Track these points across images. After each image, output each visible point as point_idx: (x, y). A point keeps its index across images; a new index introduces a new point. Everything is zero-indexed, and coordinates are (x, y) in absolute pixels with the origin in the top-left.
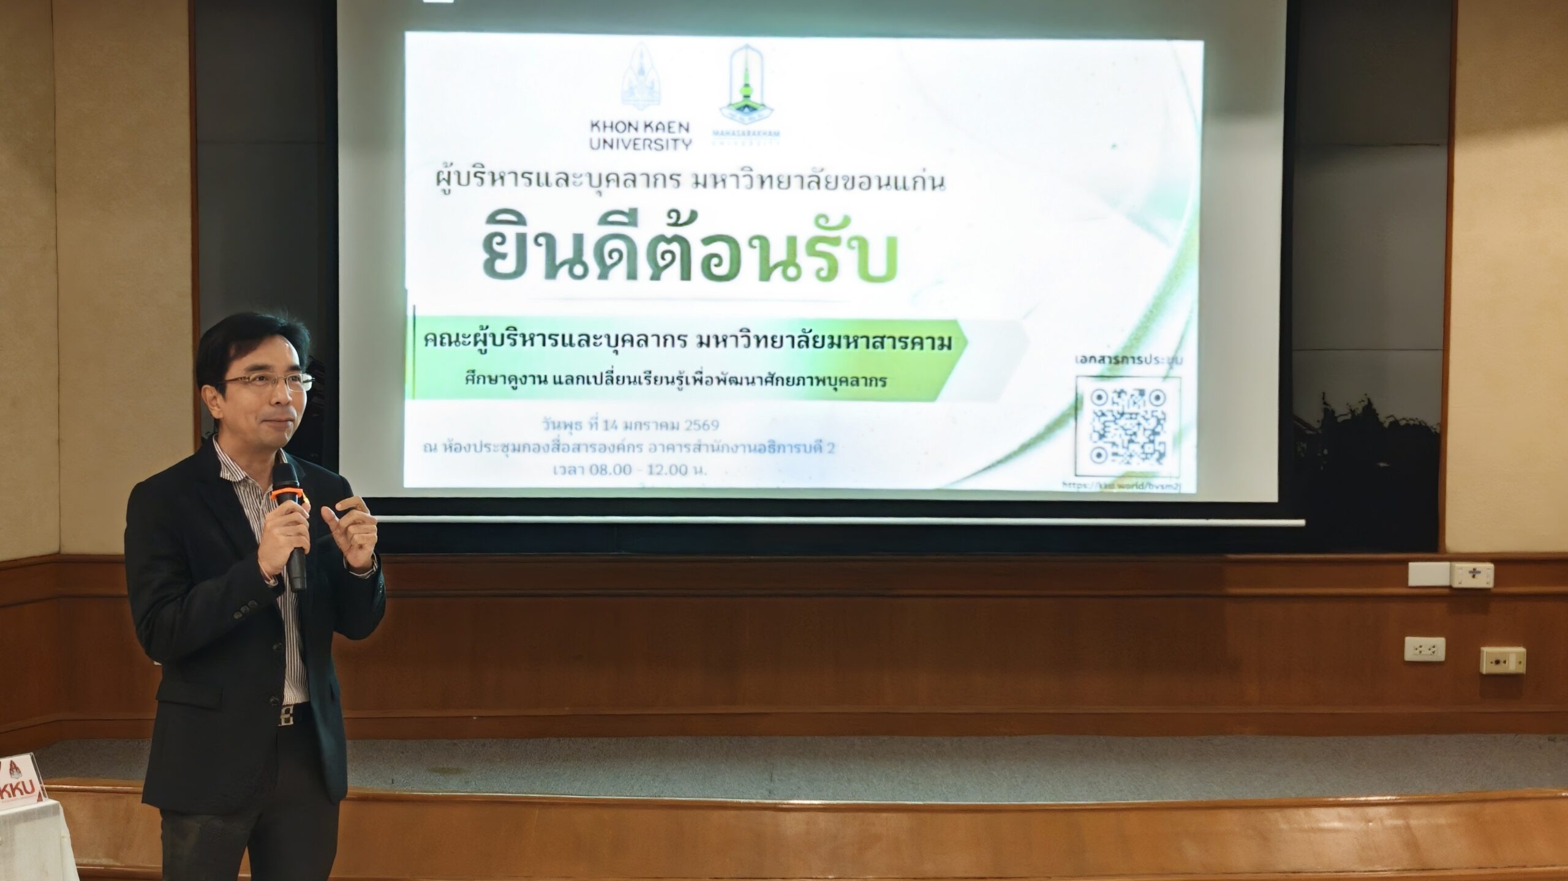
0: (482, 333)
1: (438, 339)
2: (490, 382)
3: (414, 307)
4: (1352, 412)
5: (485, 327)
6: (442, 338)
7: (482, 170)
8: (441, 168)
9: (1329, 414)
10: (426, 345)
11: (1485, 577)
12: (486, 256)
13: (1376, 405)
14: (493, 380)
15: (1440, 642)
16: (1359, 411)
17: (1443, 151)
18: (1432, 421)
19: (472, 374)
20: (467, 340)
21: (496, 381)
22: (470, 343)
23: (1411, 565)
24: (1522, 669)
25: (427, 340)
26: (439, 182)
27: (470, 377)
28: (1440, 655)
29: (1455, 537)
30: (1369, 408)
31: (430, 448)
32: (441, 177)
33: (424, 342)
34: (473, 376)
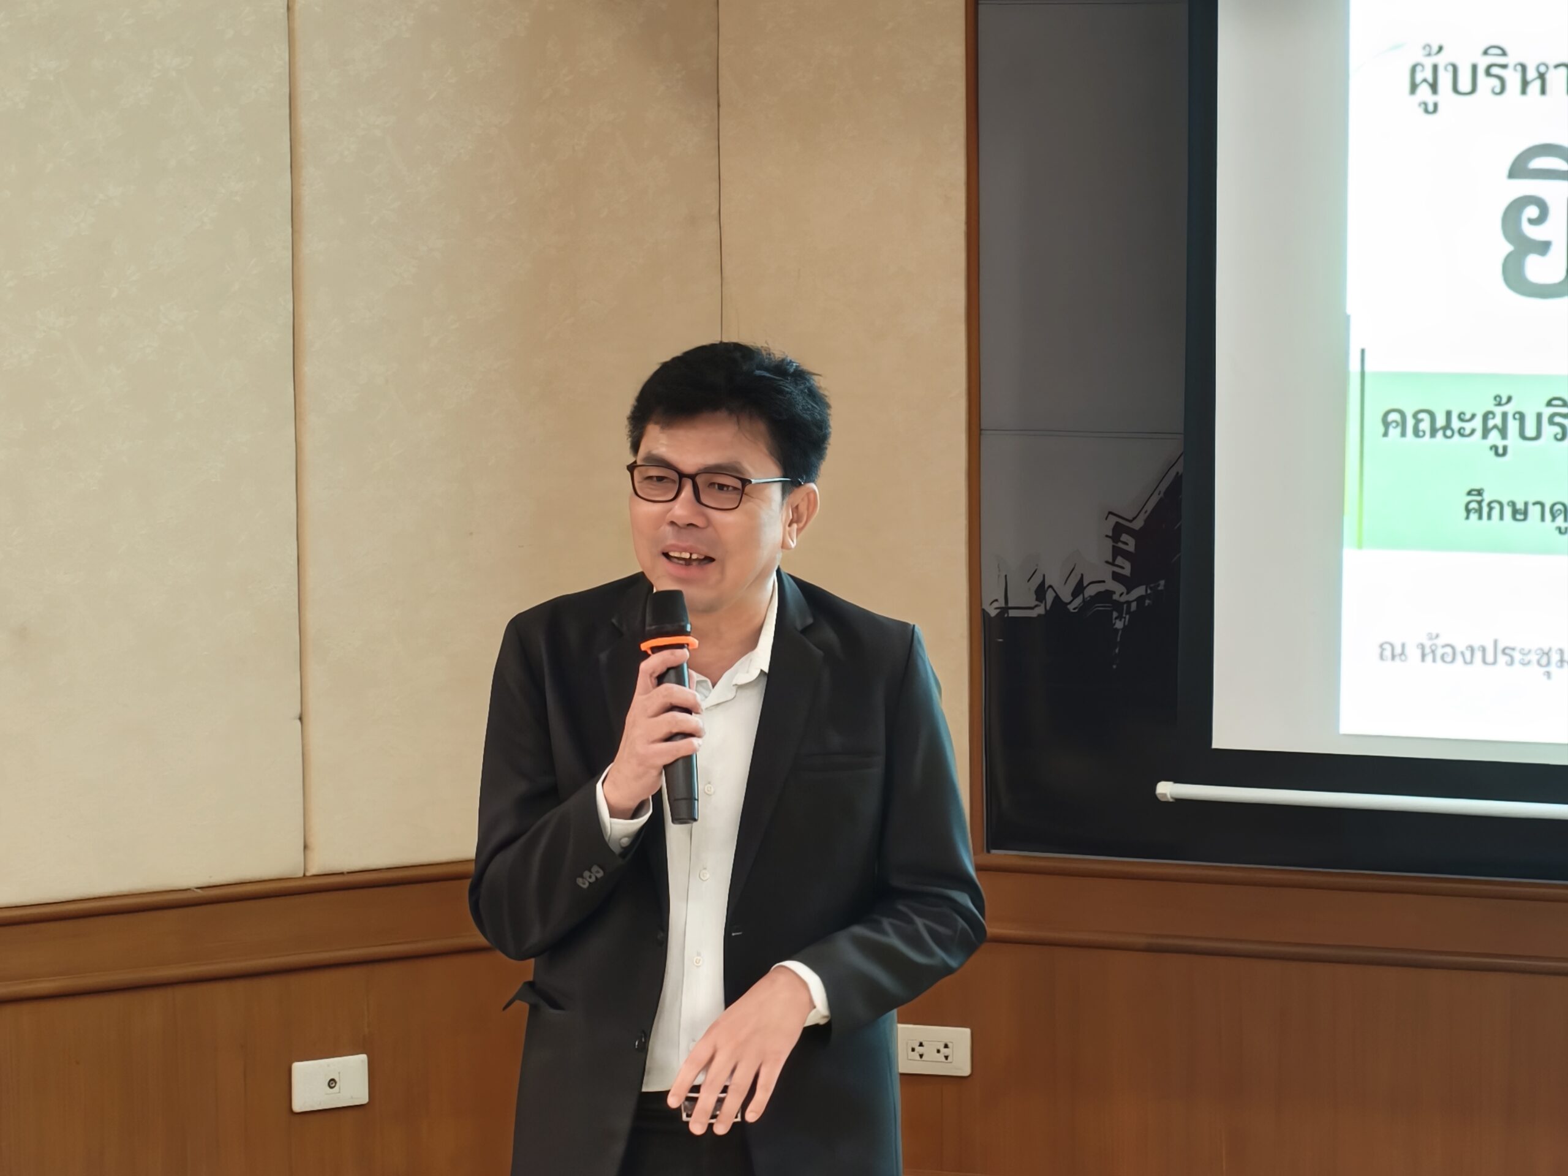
0: (1498, 411)
1: (1410, 422)
2: (1514, 518)
3: (1363, 351)
5: (1504, 400)
6: (1418, 421)
7: (1502, 60)
8: (1418, 56)
10: (1386, 434)
12: (1508, 248)
14: (1520, 513)
19: (1479, 498)
20: (1468, 427)
21: (1525, 513)
22: (1473, 431)
25: (1386, 424)
26: (1414, 88)
27: (1474, 505)
31: (1392, 652)
32: (1419, 77)
33: (1382, 429)
34: (1480, 503)
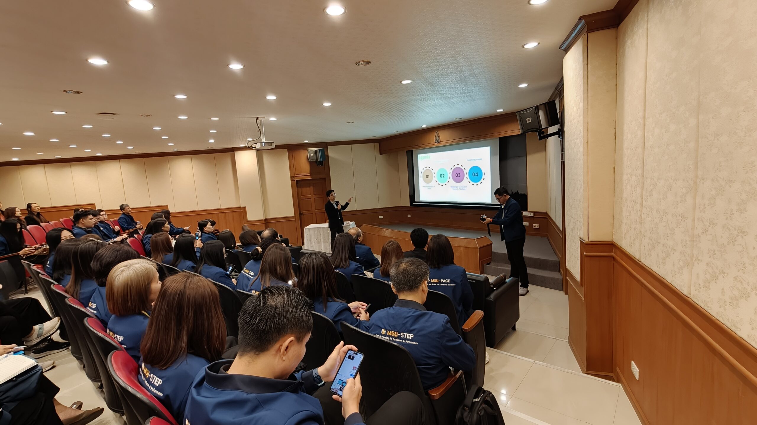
4: (515, 192)
9: (512, 193)
11: (532, 215)
13: (518, 192)
15: (528, 223)
16: (516, 192)
17: (525, 157)
18: (526, 194)
23: (523, 213)
24: (538, 227)
28: (528, 225)
29: (529, 208)
30: (517, 192)
